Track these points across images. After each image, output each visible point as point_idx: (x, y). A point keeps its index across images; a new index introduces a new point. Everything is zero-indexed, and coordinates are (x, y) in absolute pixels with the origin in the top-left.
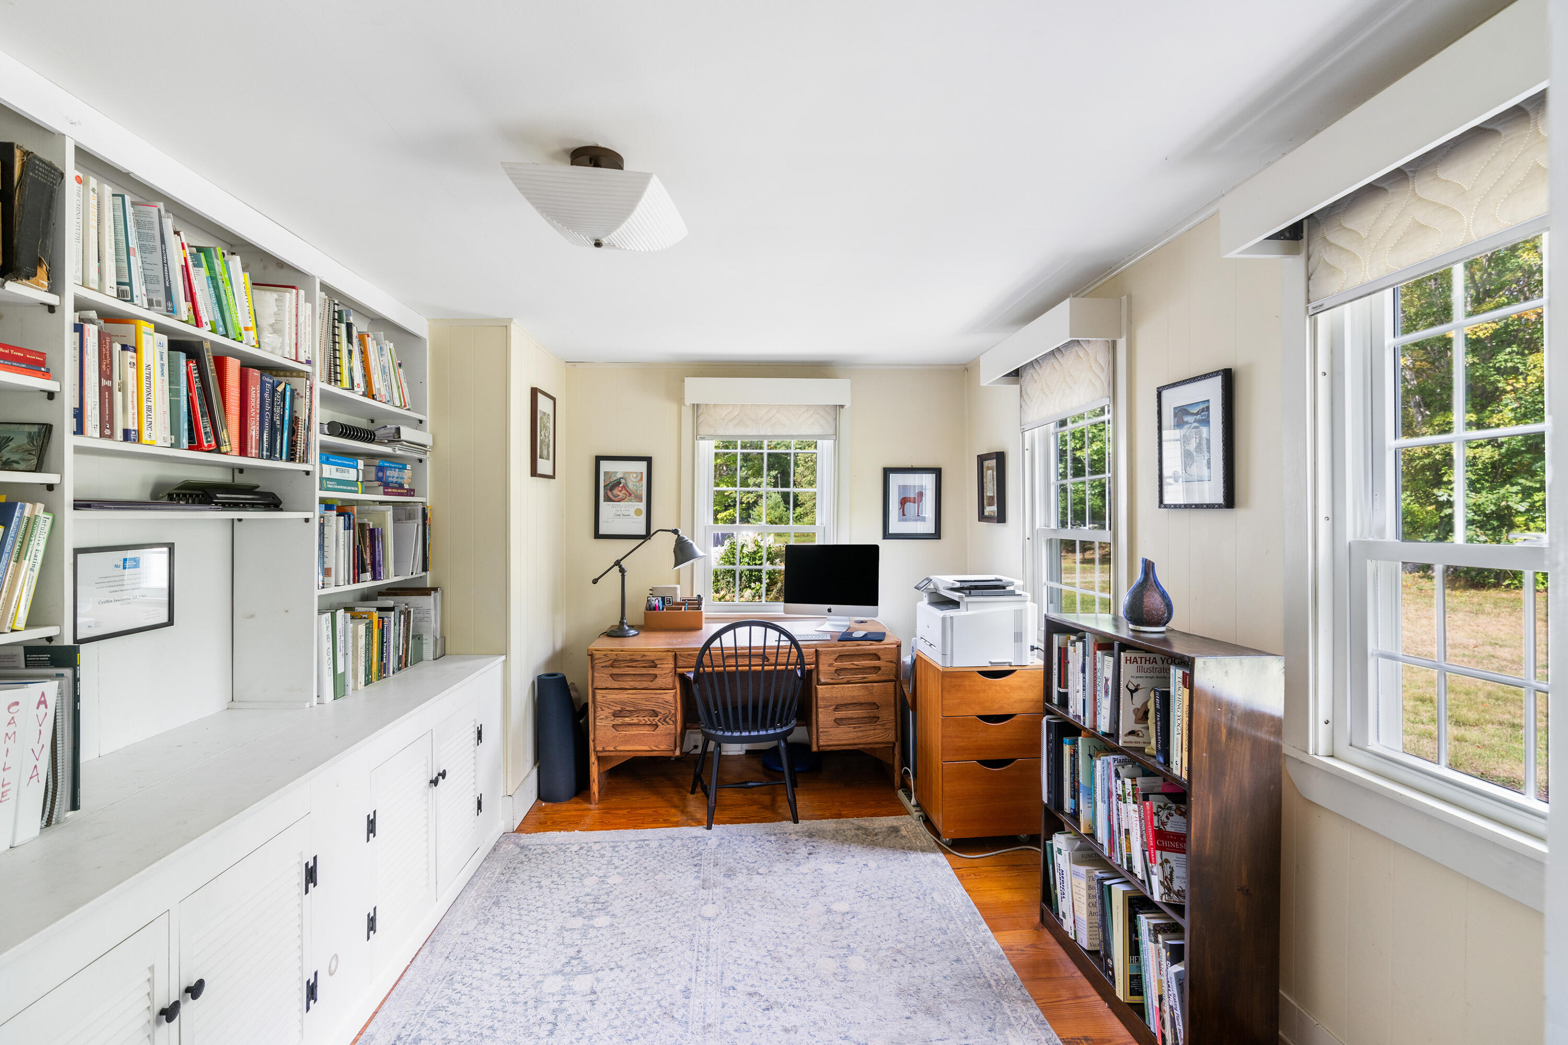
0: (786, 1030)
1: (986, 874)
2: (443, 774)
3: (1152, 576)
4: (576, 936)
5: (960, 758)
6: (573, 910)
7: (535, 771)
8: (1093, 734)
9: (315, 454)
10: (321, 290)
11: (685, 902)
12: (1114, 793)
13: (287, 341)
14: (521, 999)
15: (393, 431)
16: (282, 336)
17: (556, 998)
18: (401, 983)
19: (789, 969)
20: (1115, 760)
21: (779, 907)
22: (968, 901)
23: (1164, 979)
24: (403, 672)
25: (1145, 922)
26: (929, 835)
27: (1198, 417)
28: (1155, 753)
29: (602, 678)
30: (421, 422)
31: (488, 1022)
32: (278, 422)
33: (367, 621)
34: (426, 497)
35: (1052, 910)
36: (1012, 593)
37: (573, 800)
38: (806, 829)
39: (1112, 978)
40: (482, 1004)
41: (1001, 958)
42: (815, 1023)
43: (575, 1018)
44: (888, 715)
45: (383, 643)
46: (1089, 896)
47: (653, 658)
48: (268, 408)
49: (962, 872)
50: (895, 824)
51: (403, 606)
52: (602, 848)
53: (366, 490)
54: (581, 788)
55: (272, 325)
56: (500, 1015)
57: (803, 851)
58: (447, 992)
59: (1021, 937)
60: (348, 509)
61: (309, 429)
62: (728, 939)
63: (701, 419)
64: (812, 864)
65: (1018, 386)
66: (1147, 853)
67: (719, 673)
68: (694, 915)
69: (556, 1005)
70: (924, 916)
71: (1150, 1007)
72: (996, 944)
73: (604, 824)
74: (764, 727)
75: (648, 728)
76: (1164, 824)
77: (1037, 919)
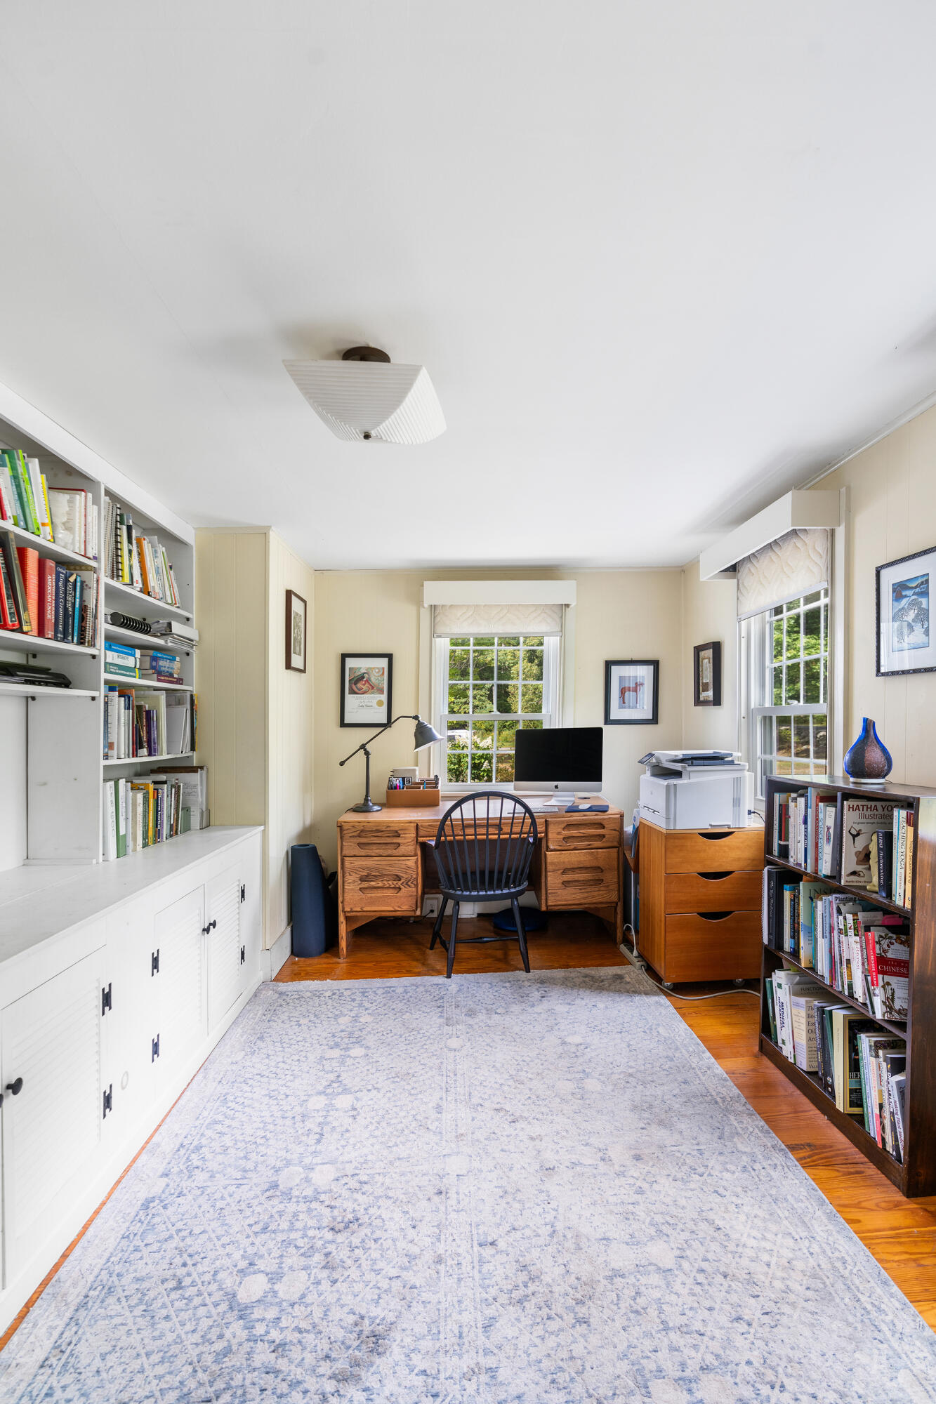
0: (532, 1139)
1: (706, 1013)
2: (214, 924)
3: (872, 733)
4: (335, 1064)
5: (682, 911)
6: (330, 1043)
7: (289, 929)
8: (815, 878)
9: (101, 641)
10: (106, 495)
11: (432, 1037)
12: (836, 928)
13: (77, 538)
14: (289, 1114)
15: (165, 625)
16: (74, 534)
17: (320, 1114)
18: (180, 1102)
19: (530, 1090)
20: (836, 899)
21: (518, 1040)
22: (691, 1034)
23: (885, 1089)
24: (174, 839)
25: (865, 1041)
26: (651, 981)
27: (917, 590)
28: (877, 889)
29: (350, 847)
30: (188, 619)
31: (261, 1133)
32: (70, 609)
33: (144, 791)
34: (193, 686)
35: (771, 1039)
36: (732, 763)
37: (323, 955)
38: (537, 977)
39: (833, 1094)
40: (254, 1119)
41: (725, 1080)
42: (558, 1133)
43: (339, 1129)
44: (611, 878)
45: (157, 811)
46: (809, 1024)
47: (397, 829)
48: (62, 595)
49: (683, 1011)
50: (619, 973)
51: (174, 781)
52: (353, 994)
53: (143, 676)
54: (331, 944)
55: (64, 524)
56: (271, 1127)
57: (536, 995)
58: (222, 1109)
59: (742, 1063)
60: (128, 692)
61: (96, 617)
62: (474, 1066)
63: (438, 619)
64: (545, 1005)
65: (736, 580)
66: (869, 978)
67: (459, 841)
68: (441, 1046)
69: (321, 1120)
70: (652, 1046)
71: (870, 1115)
72: (720, 1068)
73: (351, 975)
74: (499, 887)
75: (391, 891)
76: (885, 951)
77: (757, 1048)
